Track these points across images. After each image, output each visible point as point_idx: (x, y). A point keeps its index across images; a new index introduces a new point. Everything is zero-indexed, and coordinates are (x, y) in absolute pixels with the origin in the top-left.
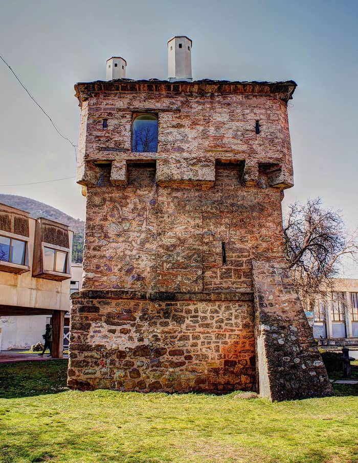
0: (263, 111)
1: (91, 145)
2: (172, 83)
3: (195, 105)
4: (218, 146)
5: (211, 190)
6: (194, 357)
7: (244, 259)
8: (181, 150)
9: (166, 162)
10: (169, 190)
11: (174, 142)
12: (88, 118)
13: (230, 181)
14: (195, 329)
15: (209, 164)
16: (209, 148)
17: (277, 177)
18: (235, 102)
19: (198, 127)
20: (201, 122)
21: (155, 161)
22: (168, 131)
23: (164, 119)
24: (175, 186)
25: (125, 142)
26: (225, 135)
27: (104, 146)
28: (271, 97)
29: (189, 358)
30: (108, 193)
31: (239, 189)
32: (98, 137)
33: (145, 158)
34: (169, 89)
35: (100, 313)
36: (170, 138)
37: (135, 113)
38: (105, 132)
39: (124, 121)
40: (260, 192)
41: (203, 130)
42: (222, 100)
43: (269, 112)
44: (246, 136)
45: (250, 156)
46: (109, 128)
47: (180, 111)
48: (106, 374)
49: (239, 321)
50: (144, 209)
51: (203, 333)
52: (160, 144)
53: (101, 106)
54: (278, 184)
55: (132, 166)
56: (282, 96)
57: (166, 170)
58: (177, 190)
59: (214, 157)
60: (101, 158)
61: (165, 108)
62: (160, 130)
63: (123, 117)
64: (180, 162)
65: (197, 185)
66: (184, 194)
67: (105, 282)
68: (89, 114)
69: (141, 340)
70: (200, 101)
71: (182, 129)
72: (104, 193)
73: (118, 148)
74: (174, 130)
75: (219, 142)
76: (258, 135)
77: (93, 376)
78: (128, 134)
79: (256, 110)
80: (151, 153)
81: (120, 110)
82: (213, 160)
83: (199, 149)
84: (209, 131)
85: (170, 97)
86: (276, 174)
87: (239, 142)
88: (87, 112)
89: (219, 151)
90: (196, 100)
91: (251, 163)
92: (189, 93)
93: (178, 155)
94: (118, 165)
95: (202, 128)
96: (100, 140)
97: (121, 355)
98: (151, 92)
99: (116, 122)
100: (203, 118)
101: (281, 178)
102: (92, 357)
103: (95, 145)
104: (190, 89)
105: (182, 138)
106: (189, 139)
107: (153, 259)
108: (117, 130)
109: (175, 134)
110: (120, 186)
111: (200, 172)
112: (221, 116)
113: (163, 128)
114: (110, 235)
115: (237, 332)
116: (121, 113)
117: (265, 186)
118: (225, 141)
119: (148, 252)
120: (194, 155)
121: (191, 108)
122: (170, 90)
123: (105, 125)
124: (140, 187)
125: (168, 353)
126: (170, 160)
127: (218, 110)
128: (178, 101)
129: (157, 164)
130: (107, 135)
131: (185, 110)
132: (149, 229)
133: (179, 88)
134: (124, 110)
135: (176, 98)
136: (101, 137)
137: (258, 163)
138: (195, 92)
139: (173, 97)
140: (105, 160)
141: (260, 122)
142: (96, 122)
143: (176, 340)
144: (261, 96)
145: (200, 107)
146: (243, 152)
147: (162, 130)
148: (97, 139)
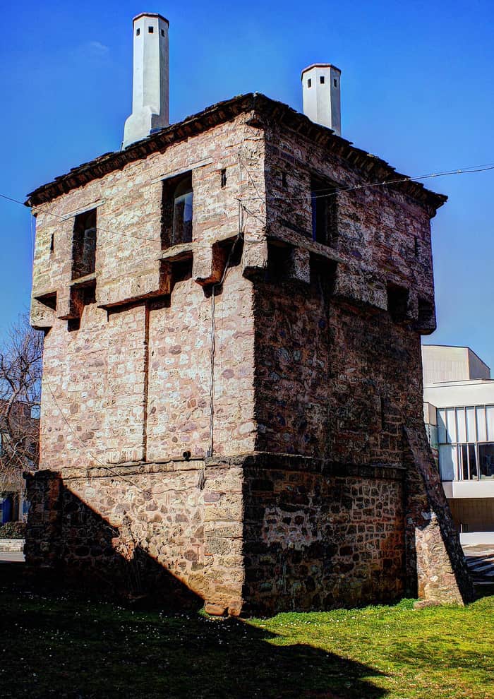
0: (420, 226)
1: (272, 210)
2: (352, 149)
3: (367, 192)
4: (389, 262)
5: (371, 321)
6: (360, 556)
7: (398, 423)
8: (359, 255)
9: (347, 268)
10: (340, 310)
11: (352, 241)
12: (266, 162)
14: (360, 518)
15: (382, 285)
16: (382, 263)
18: (399, 204)
19: (371, 227)
20: (374, 221)
21: (337, 263)
22: (346, 221)
23: (341, 201)
24: (344, 306)
25: (307, 221)
26: (393, 249)
27: (286, 219)
28: (425, 208)
29: (356, 558)
30: (277, 296)
31: (391, 326)
32: (278, 200)
33: (327, 255)
35: (275, 492)
36: (349, 233)
37: (314, 177)
38: (285, 194)
39: (303, 185)
40: (407, 335)
41: (376, 234)
42: (388, 195)
44: (409, 256)
45: (412, 285)
46: (288, 190)
48: (282, 588)
49: (393, 506)
50: (313, 331)
51: (367, 523)
52: (339, 239)
53: (279, 148)
56: (432, 211)
57: (347, 282)
58: (348, 313)
59: (386, 277)
60: (283, 238)
61: (342, 183)
62: (339, 216)
63: (302, 177)
64: (359, 274)
67: (278, 441)
68: (266, 155)
69: (315, 534)
70: (371, 187)
71: (359, 224)
73: (301, 228)
74: (352, 223)
75: (389, 257)
76: (417, 258)
77: (269, 594)
78: (310, 209)
79: (414, 223)
80: (332, 250)
81: (299, 164)
82: (385, 280)
83: (374, 260)
84: (380, 237)
85: (346, 169)
87: (404, 262)
88: (263, 150)
89: (389, 269)
90: (368, 184)
91: (414, 296)
93: (357, 262)
94: (302, 256)
95: (374, 230)
96: (280, 206)
97: (297, 557)
99: (296, 183)
100: (375, 214)
102: (267, 563)
103: (276, 213)
104: (364, 166)
105: (359, 237)
106: (365, 242)
107: (325, 412)
108: (297, 197)
109: (352, 228)
111: (376, 295)
112: (388, 218)
113: (341, 214)
114: (282, 367)
115: (392, 522)
116: (300, 170)
117: (410, 328)
118: (394, 256)
119: (320, 400)
120: (370, 268)
122: (346, 158)
123: (285, 183)
125: (339, 553)
126: (350, 267)
127: (386, 208)
128: (353, 178)
129: (338, 269)
130: (288, 201)
132: (320, 365)
133: (355, 158)
134: (303, 167)
135: (351, 171)
136: (282, 201)
137: (418, 297)
139: (348, 170)
140: (286, 243)
141: (418, 240)
142: (274, 173)
143: (346, 532)
145: (372, 197)
146: (407, 278)
148: (278, 204)
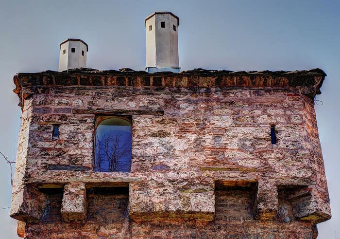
0: (281, 112)
1: (34, 161)
2: (151, 75)
3: (183, 105)
4: (219, 162)
5: (210, 227)
8: (165, 168)
9: (143, 185)
10: (148, 227)
11: (155, 157)
12: (32, 123)
13: (237, 212)
15: (205, 188)
16: (206, 165)
17: (305, 206)
18: (240, 100)
19: (189, 135)
20: (193, 129)
21: (128, 184)
22: (146, 141)
23: (140, 124)
24: (156, 221)
25: (84, 156)
26: (227, 147)
27: (54, 163)
28: (291, 91)
30: (58, 232)
31: (250, 224)
32: (44, 149)
33: (112, 180)
34: (148, 83)
36: (149, 151)
37: (100, 115)
38: (55, 142)
39: (83, 127)
40: (282, 229)
41: (196, 140)
42: (221, 97)
43: (288, 112)
44: (257, 147)
45: (264, 175)
46: (61, 137)
47: (163, 112)
52: (134, 160)
53: (51, 106)
54: (308, 215)
55: (94, 191)
56: (306, 90)
57: (143, 197)
58: (160, 227)
59: (213, 178)
60: (47, 180)
61: (141, 109)
62: (135, 139)
63: (82, 121)
64: (164, 186)
65: (190, 218)
66: (170, 232)
68: (33, 117)
70: (192, 98)
71: (167, 139)
72: (51, 232)
73: (75, 165)
74: (155, 141)
75: (219, 157)
76: (275, 146)
78: (89, 145)
79: (270, 111)
80: (121, 173)
81: (77, 111)
82: (212, 181)
83: (191, 166)
84: (204, 141)
85: (149, 94)
86: (303, 201)
87: (248, 155)
88: (30, 115)
89: (219, 169)
90: (186, 97)
91: (267, 186)
92: (175, 89)
93: (161, 175)
94: (73, 190)
95: (193, 137)
96: (47, 154)
98: (121, 87)
99: (72, 128)
100: (195, 123)
101: (312, 206)
103: (40, 162)
104: (176, 83)
105: (166, 151)
106: (177, 153)
108: (72, 140)
109: (156, 145)
110: (76, 222)
111: (193, 200)
112: (222, 119)
113: (139, 137)
116: (79, 116)
117: (288, 219)
118: (228, 154)
120: (183, 176)
121: (179, 108)
122: (149, 85)
123: (56, 133)
124: (105, 223)
126: (150, 183)
127: (216, 111)
128: (160, 98)
129: (131, 189)
130: (58, 147)
131: (169, 112)
133: (161, 81)
134: (83, 112)
135: (157, 94)
136: (50, 149)
137: (276, 185)
138: (184, 87)
139: (153, 95)
140: (54, 183)
141: (277, 126)
142: (43, 129)
144: (276, 91)
145: (191, 108)
146: (255, 170)
147: (138, 140)
148: (43, 153)
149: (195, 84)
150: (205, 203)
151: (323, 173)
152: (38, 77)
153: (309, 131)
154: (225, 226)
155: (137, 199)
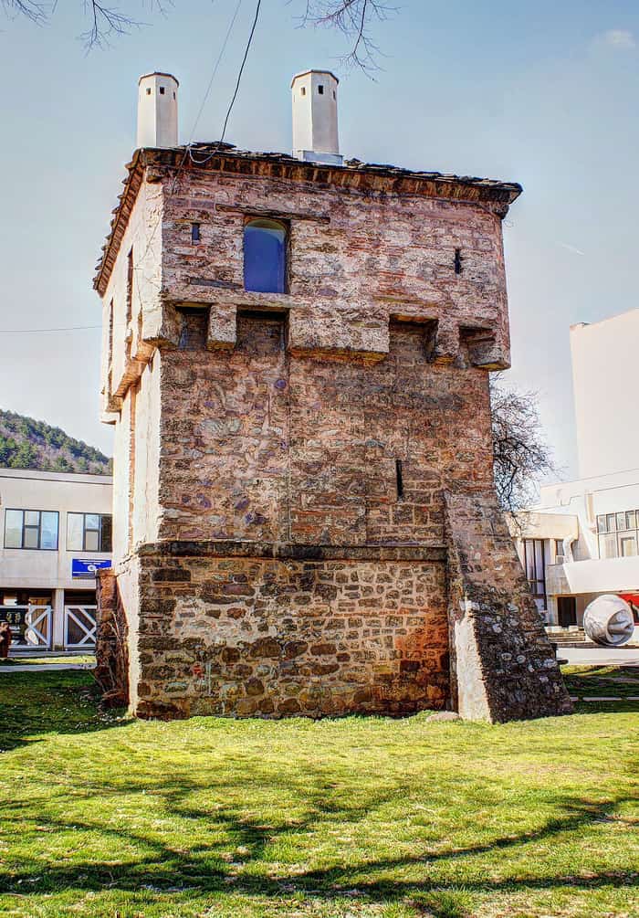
0: (467, 233)
1: (172, 271)
2: (316, 167)
3: (353, 212)
4: (394, 291)
5: (378, 368)
6: (352, 656)
7: (432, 490)
8: (331, 293)
9: (307, 313)
10: (309, 364)
11: (321, 277)
12: (165, 219)
13: (411, 355)
14: (353, 610)
15: (379, 322)
16: (380, 294)
17: (486, 352)
18: (421, 213)
19: (360, 253)
20: (365, 245)
21: (288, 310)
22: (309, 256)
23: (301, 234)
24: (318, 358)
25: (234, 270)
26: (405, 273)
27: (196, 275)
28: (481, 207)
29: (344, 657)
30: (200, 363)
31: (423, 368)
32: (184, 256)
33: (270, 304)
34: (310, 177)
35: (192, 582)
36: (313, 270)
37: (249, 215)
38: (196, 248)
39: (230, 230)
40: (457, 375)
41: (368, 260)
42: (399, 206)
43: (476, 235)
44: (440, 276)
45: (445, 312)
46: (203, 242)
47: (328, 219)
48: (204, 689)
49: (423, 594)
50: (265, 395)
51: (366, 615)
52: (294, 280)
53: (187, 197)
54: (486, 364)
55: (246, 315)
56: (498, 207)
57: (307, 329)
58: (322, 364)
59: (388, 311)
60: (191, 298)
61: (303, 212)
62: (295, 252)
63: (228, 222)
64: (331, 316)
65: (355, 357)
66: (334, 372)
67: (198, 525)
68: (166, 210)
69: (264, 628)
70: (363, 203)
71: (334, 255)
72: (192, 362)
73: (222, 280)
74: (320, 256)
75: (395, 284)
76: (458, 276)
77: (182, 694)
78: (239, 256)
79: (456, 231)
80: (280, 296)
81: (222, 208)
82: (386, 315)
83: (362, 293)
84: (378, 262)
85: (311, 193)
86: (484, 345)
87: (428, 285)
88: (161, 207)
89: (395, 300)
90: (356, 202)
91: (448, 326)
92: (343, 188)
93: (328, 302)
94: (223, 313)
95: (366, 256)
96: (187, 263)
97: (231, 655)
98: (277, 179)
99: (216, 230)
100: (367, 237)
101: (495, 354)
102: (179, 660)
103: (179, 273)
104: (346, 181)
105: (333, 271)
106: (346, 274)
107: (283, 487)
108: (217, 246)
109: (322, 262)
110: (224, 352)
111: (365, 336)
112: (397, 236)
113: (300, 249)
114: (206, 442)
115: (420, 614)
116: (224, 215)
117: (464, 365)
118: (406, 282)
119: (274, 474)
120: (354, 305)
121: (348, 216)
122: (311, 180)
123: (197, 236)
124: (257, 354)
125: (309, 651)
126: (314, 311)
127: (393, 224)
128: (325, 201)
129: (292, 317)
130: (201, 254)
131: (336, 219)
132: (275, 433)
133: (327, 177)
134: (229, 209)
135: (321, 194)
136: (191, 257)
137: (458, 325)
138: (354, 187)
139: (316, 193)
140: (198, 302)
141: (462, 252)
142: (178, 228)
143: (323, 627)
144: (464, 204)
145: (363, 217)
146: (435, 304)
147: (299, 253)
148: (182, 261)
149: (368, 185)
150: (377, 340)
151: (507, 314)
152: (169, 155)
153: (497, 260)
154: (395, 368)
155: (299, 330)
